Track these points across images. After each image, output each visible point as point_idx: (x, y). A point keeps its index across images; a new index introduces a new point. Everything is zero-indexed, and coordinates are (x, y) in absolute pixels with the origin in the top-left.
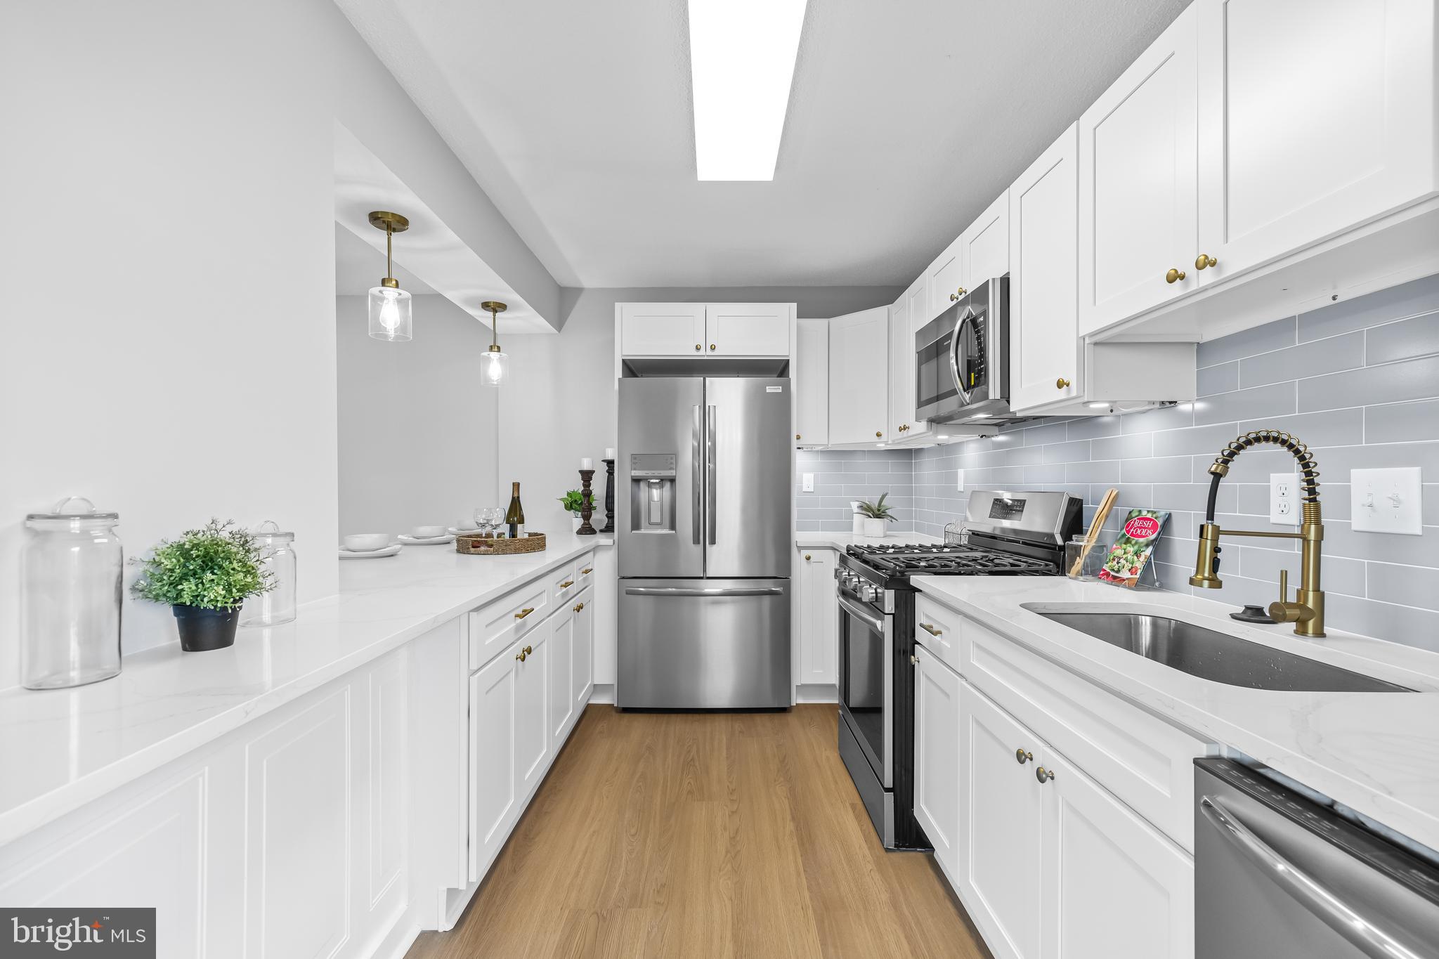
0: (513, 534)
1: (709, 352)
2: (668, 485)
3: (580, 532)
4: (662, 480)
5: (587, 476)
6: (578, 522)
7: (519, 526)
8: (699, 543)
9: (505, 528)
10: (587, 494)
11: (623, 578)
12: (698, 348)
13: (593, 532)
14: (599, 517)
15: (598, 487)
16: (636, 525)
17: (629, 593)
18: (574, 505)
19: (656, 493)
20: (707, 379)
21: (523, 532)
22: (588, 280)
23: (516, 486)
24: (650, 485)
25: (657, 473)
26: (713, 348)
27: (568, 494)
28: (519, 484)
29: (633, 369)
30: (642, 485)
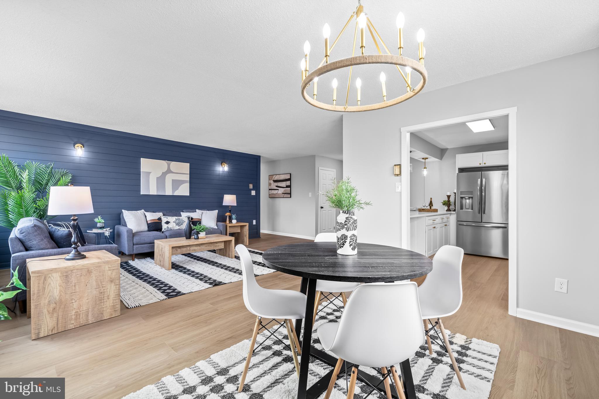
1: (484, 165)
2: (471, 199)
3: (447, 211)
4: (469, 198)
5: (449, 197)
6: (446, 208)
7: (432, 207)
8: (480, 213)
9: (429, 207)
10: (449, 201)
11: (458, 221)
12: (480, 164)
13: (450, 211)
14: (452, 207)
15: (452, 199)
16: (462, 208)
17: (459, 225)
18: (445, 204)
19: (468, 201)
20: (483, 172)
23: (431, 199)
24: (466, 199)
25: (467, 196)
26: (485, 164)
27: (444, 201)
29: (461, 170)
30: (464, 199)
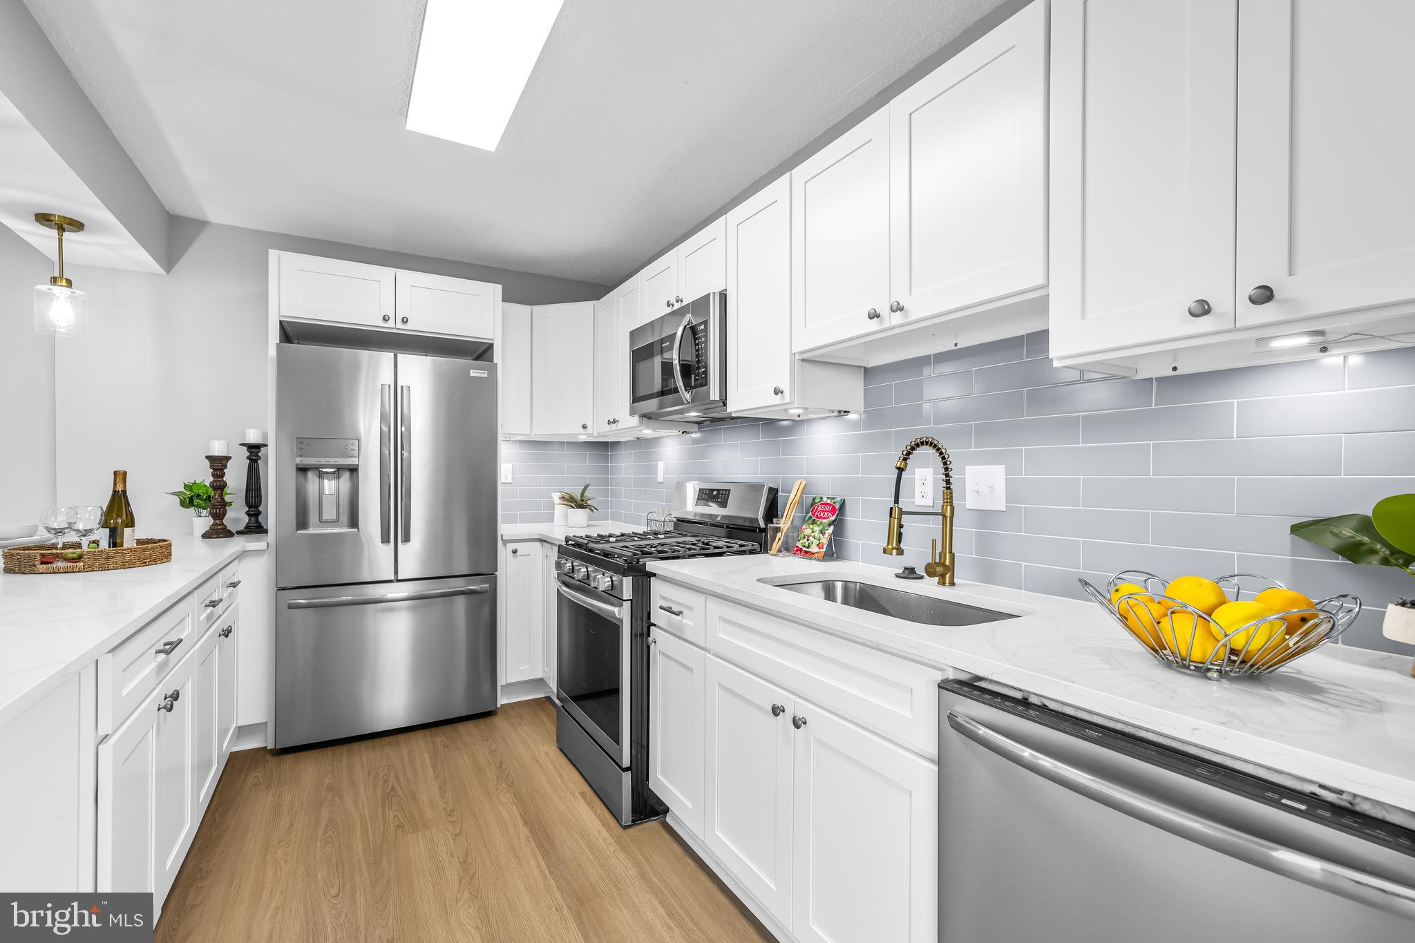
0: (115, 540)
1: (400, 325)
2: (346, 476)
3: (206, 536)
4: (339, 469)
5: (218, 464)
6: (203, 522)
7: (127, 531)
8: (388, 541)
9: (103, 536)
10: (219, 486)
11: (284, 589)
12: (385, 319)
13: (228, 534)
14: (237, 515)
15: (235, 477)
16: (302, 523)
17: (291, 607)
18: (196, 501)
19: (329, 486)
20: (399, 356)
21: (129, 538)
22: (215, 213)
23: (120, 476)
24: (321, 475)
25: (332, 461)
26: (405, 321)
27: (186, 486)
28: (125, 474)
29: (291, 333)
30: (311, 476)
